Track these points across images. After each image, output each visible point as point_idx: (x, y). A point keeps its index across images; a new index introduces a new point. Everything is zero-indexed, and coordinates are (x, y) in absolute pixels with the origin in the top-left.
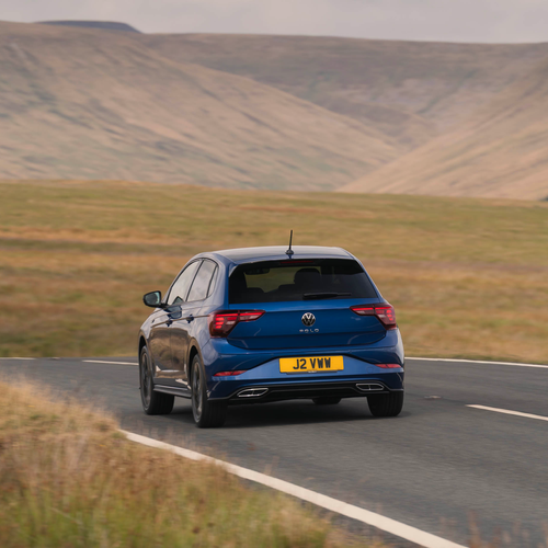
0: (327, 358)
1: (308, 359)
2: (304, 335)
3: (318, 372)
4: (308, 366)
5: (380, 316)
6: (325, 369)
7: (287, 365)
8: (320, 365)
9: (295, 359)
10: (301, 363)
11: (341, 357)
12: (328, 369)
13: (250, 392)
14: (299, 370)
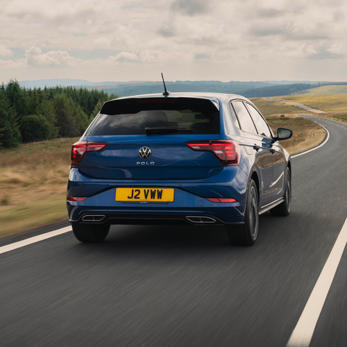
0: (160, 190)
1: (142, 190)
2: (140, 167)
3: (149, 203)
4: (142, 196)
5: (217, 152)
6: (156, 199)
7: (123, 194)
8: (153, 196)
9: (130, 189)
10: (135, 193)
11: (172, 190)
12: (159, 200)
13: (91, 218)
14: (133, 200)
